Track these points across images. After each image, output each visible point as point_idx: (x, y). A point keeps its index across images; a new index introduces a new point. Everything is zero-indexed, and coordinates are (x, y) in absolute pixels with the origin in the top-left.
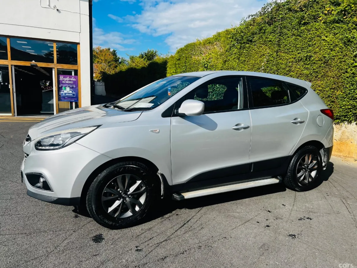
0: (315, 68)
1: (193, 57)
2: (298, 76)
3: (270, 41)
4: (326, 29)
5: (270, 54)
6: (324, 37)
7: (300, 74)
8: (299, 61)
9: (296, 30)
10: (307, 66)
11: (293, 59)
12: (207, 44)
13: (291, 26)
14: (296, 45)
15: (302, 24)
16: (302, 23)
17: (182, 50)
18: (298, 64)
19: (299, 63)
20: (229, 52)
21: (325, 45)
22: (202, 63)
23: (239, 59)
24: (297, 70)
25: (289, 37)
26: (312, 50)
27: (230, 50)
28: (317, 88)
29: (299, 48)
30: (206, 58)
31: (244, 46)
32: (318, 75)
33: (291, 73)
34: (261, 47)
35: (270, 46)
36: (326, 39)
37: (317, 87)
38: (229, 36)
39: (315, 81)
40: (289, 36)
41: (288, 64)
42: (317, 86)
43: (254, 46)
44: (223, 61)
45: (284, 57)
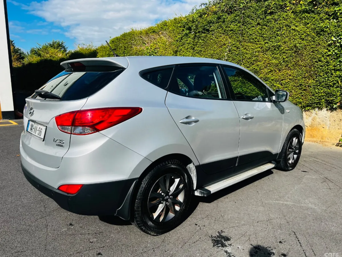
0: (285, 58)
1: (133, 46)
2: (266, 66)
3: (232, 30)
4: (295, 19)
5: (232, 43)
6: (293, 27)
7: (268, 64)
8: (267, 51)
9: (261, 19)
10: (275, 56)
11: (260, 49)
12: (151, 33)
13: (255, 16)
14: (263, 34)
15: (269, 14)
16: (268, 12)
17: (117, 39)
18: (265, 53)
19: (266, 53)
20: (180, 42)
21: (296, 35)
22: (146, 53)
23: (194, 49)
24: (264, 59)
25: (253, 27)
26: (281, 40)
27: (181, 39)
28: (287, 77)
29: (266, 38)
30: (151, 49)
31: (198, 35)
32: (288, 65)
33: (258, 62)
34: (221, 36)
35: (232, 36)
36: (297, 29)
38: (179, 25)
39: (285, 70)
40: (254, 25)
41: (254, 53)
42: (287, 75)
43: (211, 36)
44: (173, 52)
45: (249, 46)
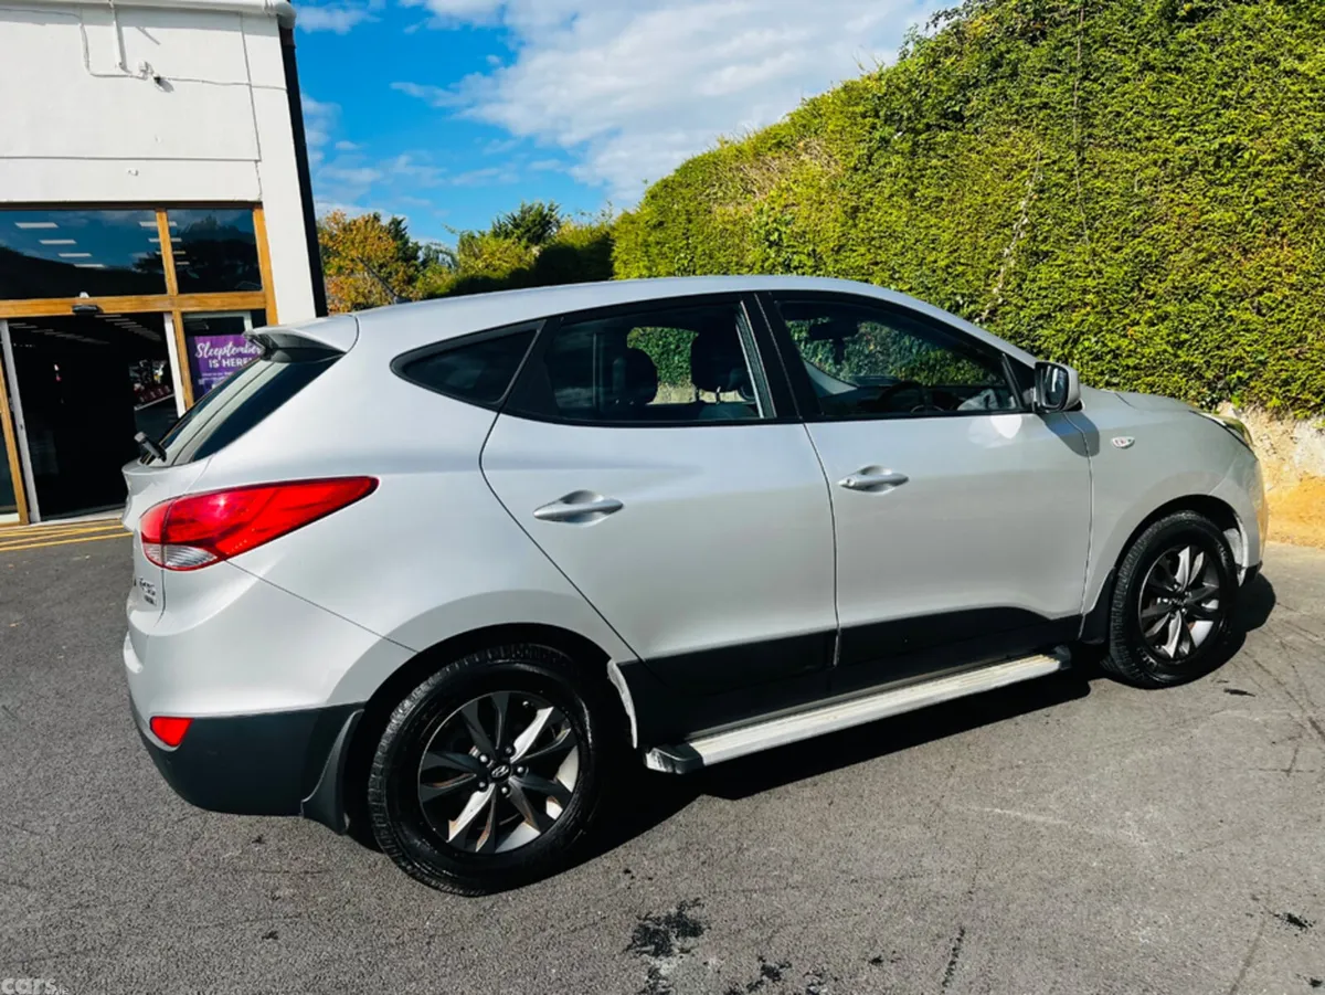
0: (1264, 196)
1: (715, 207)
2: (1188, 238)
3: (1045, 106)
4: (1294, 28)
5: (1049, 158)
6: (1287, 63)
7: (1195, 228)
8: (1186, 173)
9: (1154, 45)
10: (1222, 191)
11: (1156, 169)
12: (770, 149)
13: (1131, 35)
14: (1165, 108)
15: (1183, 19)
16: (1181, 13)
17: (666, 186)
18: (1180, 186)
19: (1184, 183)
20: (865, 172)
21: (1300, 95)
22: (755, 229)
23: (912, 196)
24: (1178, 210)
25: (1126, 80)
26: (1240, 122)
27: (871, 163)
28: (1278, 279)
29: (1179, 120)
30: (773, 209)
31: (926, 140)
32: (1278, 225)
33: (1155, 226)
34: (1007, 135)
35: (1047, 129)
36: (1302, 68)
37: (1280, 275)
38: (860, 109)
39: (1268, 249)
40: (1129, 74)
41: (1136, 190)
42: (1279, 269)
43: (973, 137)
44: (845, 212)
45: (1114, 163)
